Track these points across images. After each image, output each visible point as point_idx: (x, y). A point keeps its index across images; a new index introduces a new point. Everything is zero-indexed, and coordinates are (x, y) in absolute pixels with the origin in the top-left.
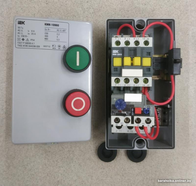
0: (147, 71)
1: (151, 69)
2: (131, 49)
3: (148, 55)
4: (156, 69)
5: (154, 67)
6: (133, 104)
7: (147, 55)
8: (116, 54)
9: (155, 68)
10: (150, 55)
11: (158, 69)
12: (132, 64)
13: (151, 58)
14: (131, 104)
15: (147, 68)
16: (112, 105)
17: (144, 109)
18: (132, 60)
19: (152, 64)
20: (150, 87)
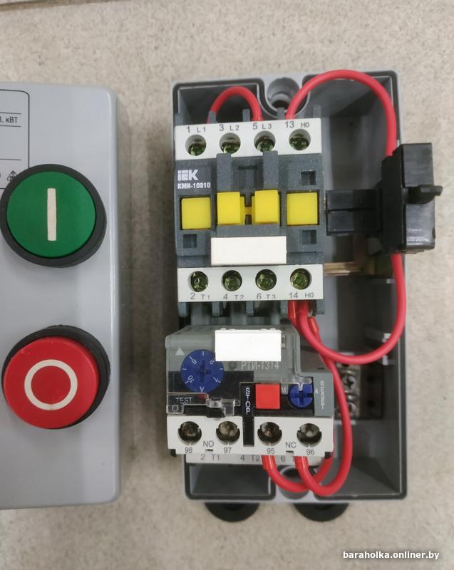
0: (304, 243)
1: (317, 235)
2: (244, 165)
3: (306, 184)
4: (340, 235)
5: (329, 227)
6: (249, 369)
7: (304, 184)
8: (188, 186)
9: (335, 230)
10: (313, 182)
11: (347, 234)
12: (249, 219)
13: (318, 192)
14: (242, 369)
15: (305, 232)
16: (171, 374)
17: (292, 387)
18: (248, 204)
19: (323, 218)
20: (315, 301)
